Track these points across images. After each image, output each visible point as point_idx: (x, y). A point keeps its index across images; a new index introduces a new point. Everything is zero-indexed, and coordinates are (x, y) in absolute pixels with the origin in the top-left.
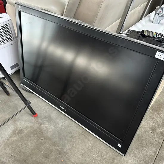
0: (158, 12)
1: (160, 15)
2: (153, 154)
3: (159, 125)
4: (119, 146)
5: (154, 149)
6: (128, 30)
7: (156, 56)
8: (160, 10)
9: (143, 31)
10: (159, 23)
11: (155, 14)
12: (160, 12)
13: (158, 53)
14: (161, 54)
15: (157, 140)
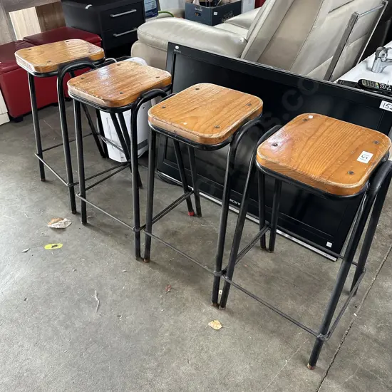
0: (380, 54)
1: (384, 59)
2: (378, 260)
3: (386, 226)
4: (329, 244)
5: (379, 254)
6: (337, 80)
7: (381, 107)
8: (382, 52)
9: (360, 81)
10: (382, 72)
11: (376, 59)
12: (383, 55)
13: (383, 102)
14: (387, 103)
15: (384, 244)
